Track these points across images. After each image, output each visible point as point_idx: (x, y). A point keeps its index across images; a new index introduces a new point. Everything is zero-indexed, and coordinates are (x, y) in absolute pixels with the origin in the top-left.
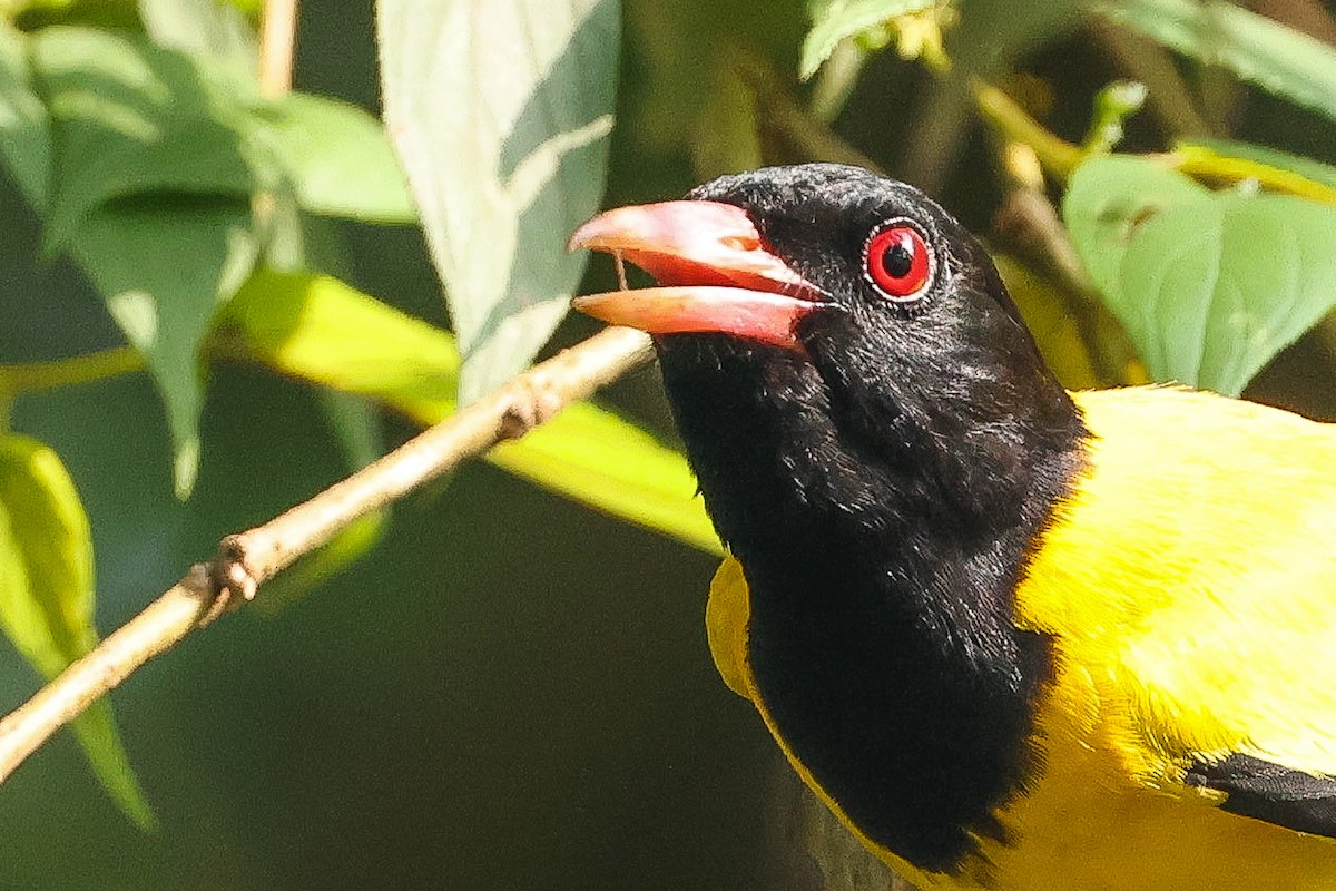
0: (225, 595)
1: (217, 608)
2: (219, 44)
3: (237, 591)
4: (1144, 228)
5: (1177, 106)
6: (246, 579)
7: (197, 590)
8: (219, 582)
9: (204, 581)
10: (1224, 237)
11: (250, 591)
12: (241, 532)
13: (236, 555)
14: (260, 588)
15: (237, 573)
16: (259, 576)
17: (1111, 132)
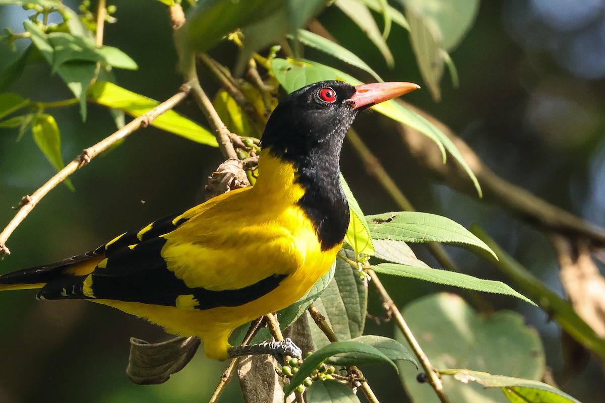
0: (84, 161)
1: (82, 165)
2: (87, 36)
3: (86, 161)
4: (289, 72)
5: (288, 49)
6: (88, 158)
7: (78, 161)
8: (82, 159)
9: (79, 159)
10: (306, 74)
11: (89, 161)
12: (87, 148)
13: (86, 153)
14: (92, 160)
15: (86, 157)
16: (91, 157)
17: (274, 55)
